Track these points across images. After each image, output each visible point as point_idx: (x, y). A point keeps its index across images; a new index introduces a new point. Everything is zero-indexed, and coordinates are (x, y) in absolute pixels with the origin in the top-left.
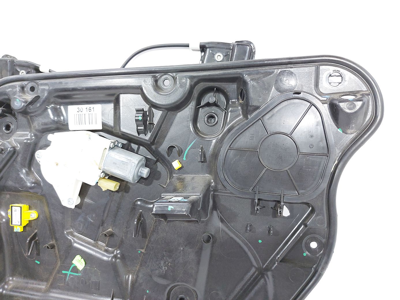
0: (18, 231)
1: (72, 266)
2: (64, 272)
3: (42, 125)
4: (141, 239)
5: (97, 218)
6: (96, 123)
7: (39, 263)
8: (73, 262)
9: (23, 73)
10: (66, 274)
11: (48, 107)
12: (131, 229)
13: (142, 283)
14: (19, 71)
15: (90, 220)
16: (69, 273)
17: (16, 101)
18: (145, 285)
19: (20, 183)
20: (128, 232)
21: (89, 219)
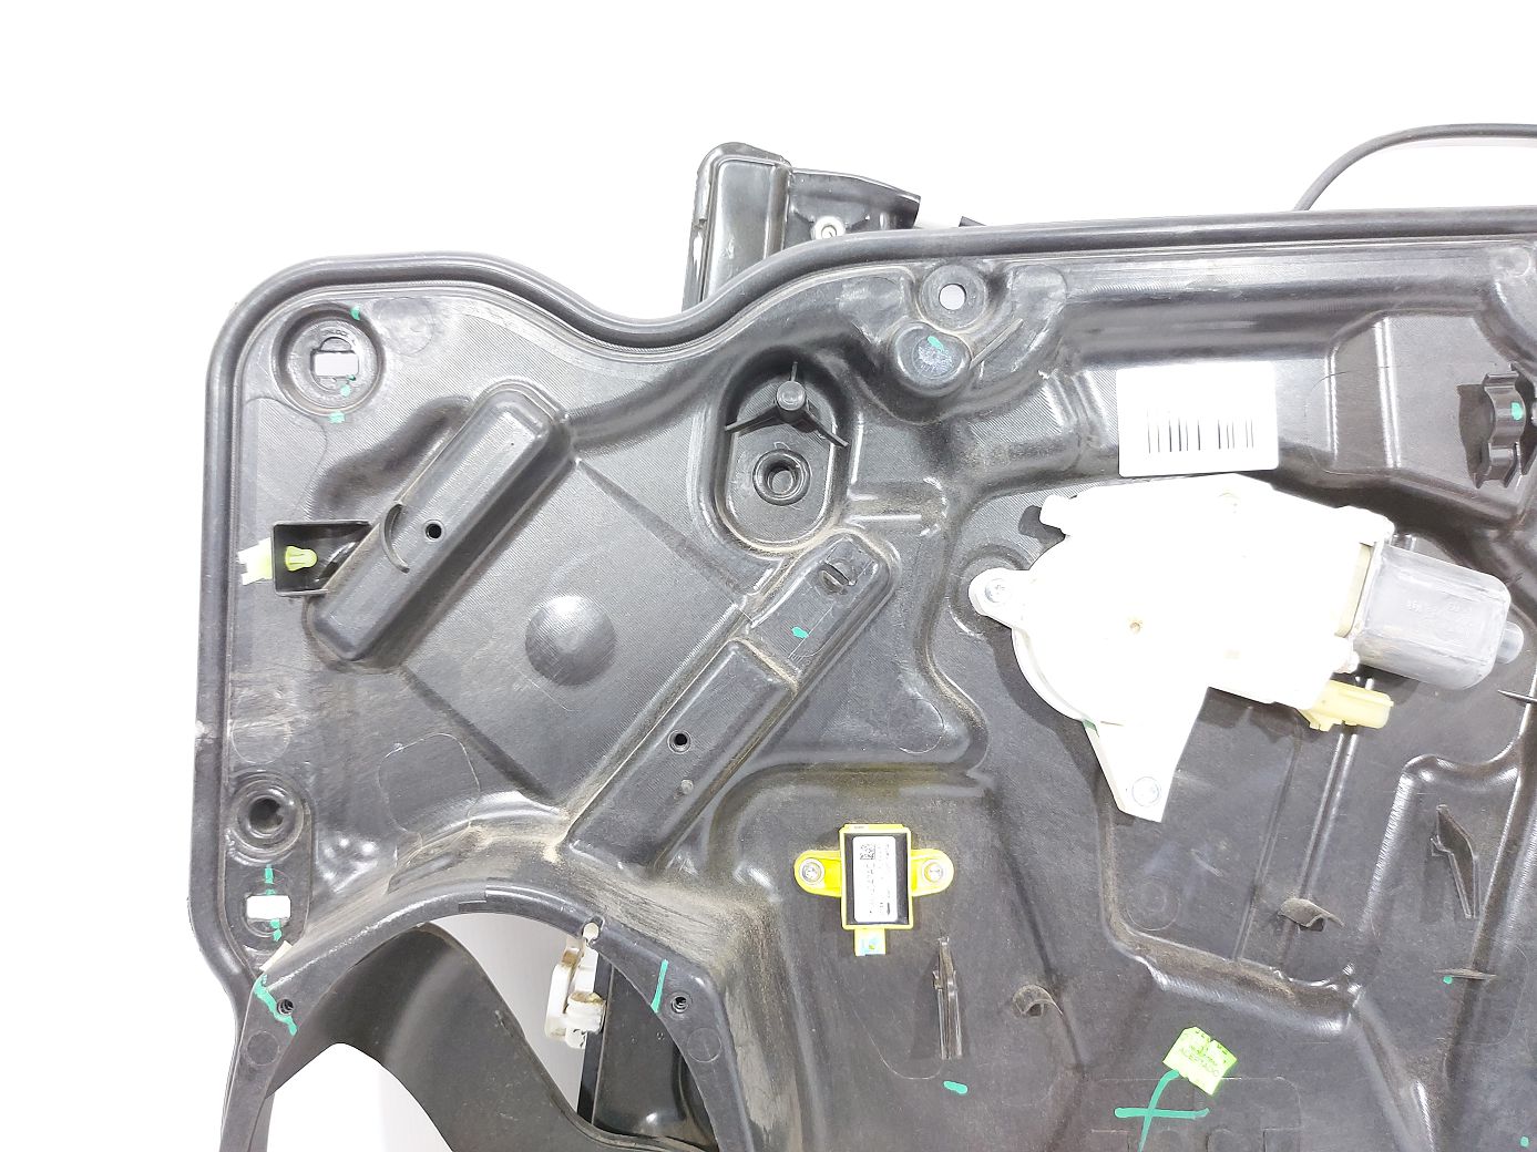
0: (871, 953)
1: (1165, 1080)
2: (1121, 1113)
3: (1011, 453)
4: (1453, 924)
5: (1238, 857)
6: (1250, 441)
7: (962, 1089)
8: (1169, 1061)
9: (830, 231)
10: (1135, 1123)
11: (1046, 376)
12: (1404, 888)
13: (1496, 1110)
14: (812, 218)
15: (1207, 867)
16: (1148, 1113)
17: (925, 344)
18: (1509, 1117)
19: (908, 724)
20: (1392, 901)
21: (1200, 862)
